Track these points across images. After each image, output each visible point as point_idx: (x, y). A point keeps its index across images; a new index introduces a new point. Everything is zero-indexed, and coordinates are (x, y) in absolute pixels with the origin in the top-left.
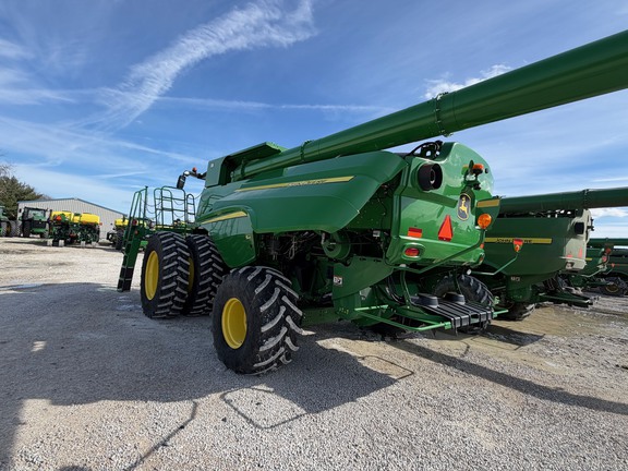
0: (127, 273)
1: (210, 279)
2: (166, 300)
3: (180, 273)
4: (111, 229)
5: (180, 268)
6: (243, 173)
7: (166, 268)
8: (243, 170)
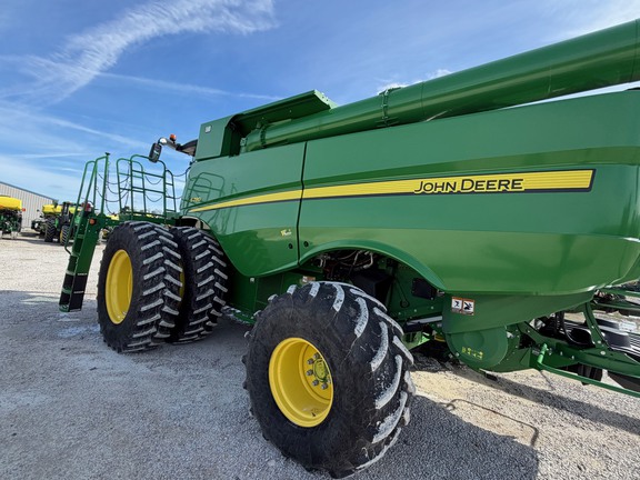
0: (75, 283)
1: (211, 291)
2: (147, 327)
3: (170, 286)
4: (37, 217)
5: (168, 277)
6: (263, 140)
7: (147, 277)
8: (263, 136)
